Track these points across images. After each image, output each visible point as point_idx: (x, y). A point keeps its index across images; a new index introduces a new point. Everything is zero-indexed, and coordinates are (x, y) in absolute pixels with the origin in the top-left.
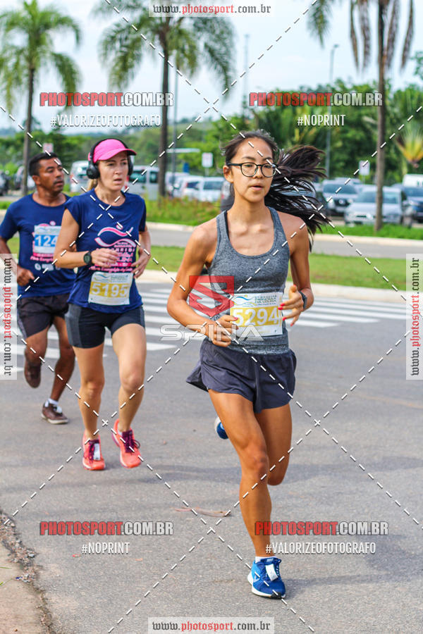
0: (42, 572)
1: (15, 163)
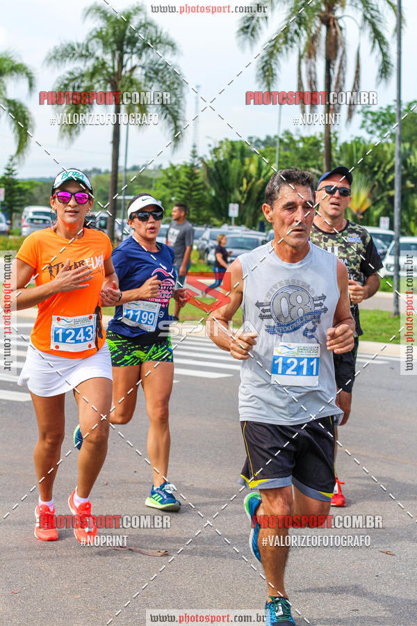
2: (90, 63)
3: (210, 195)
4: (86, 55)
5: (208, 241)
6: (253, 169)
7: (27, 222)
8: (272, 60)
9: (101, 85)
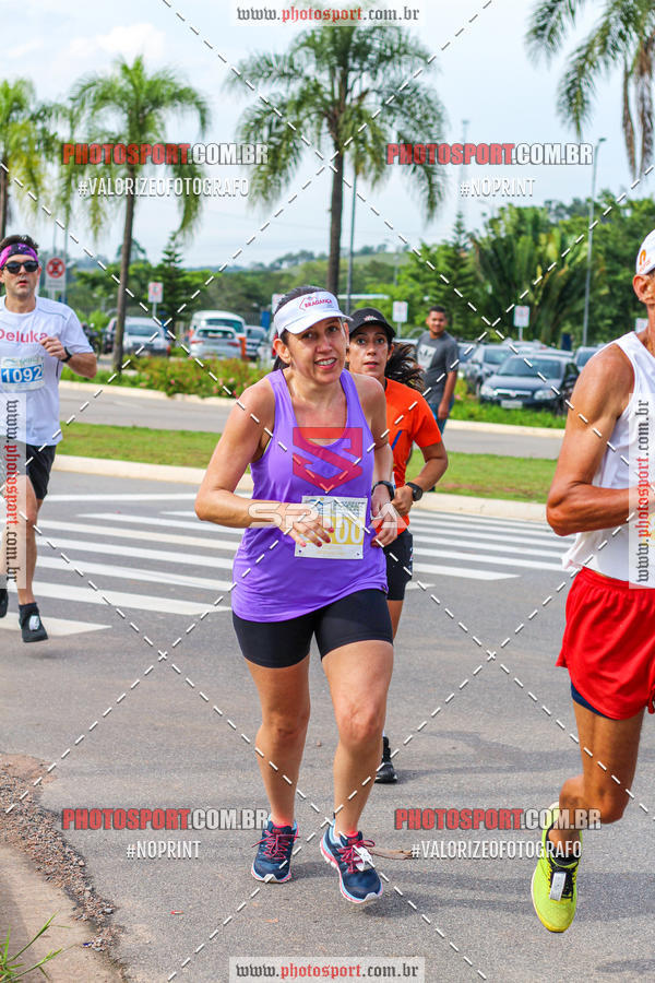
0: (123, 936)
1: (106, 310)
2: (296, 86)
3: (485, 293)
4: (288, 75)
5: (481, 366)
6: (552, 251)
7: (198, 335)
8: (583, 79)
9: (312, 122)
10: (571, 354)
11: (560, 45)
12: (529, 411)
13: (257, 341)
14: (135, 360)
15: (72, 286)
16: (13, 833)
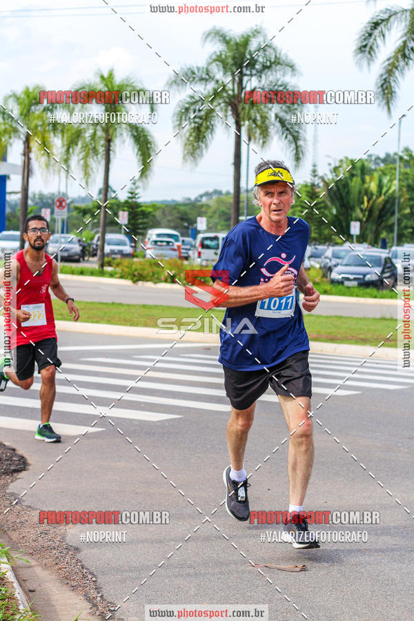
1: (92, 230)
2: (211, 86)
3: (332, 214)
4: (207, 77)
5: (330, 260)
6: (373, 187)
7: (151, 244)
8: (392, 78)
9: (221, 109)
10: (387, 251)
11: (376, 57)
12: (362, 288)
13: (188, 247)
14: (112, 260)
15: (70, 214)
16: (50, 561)
